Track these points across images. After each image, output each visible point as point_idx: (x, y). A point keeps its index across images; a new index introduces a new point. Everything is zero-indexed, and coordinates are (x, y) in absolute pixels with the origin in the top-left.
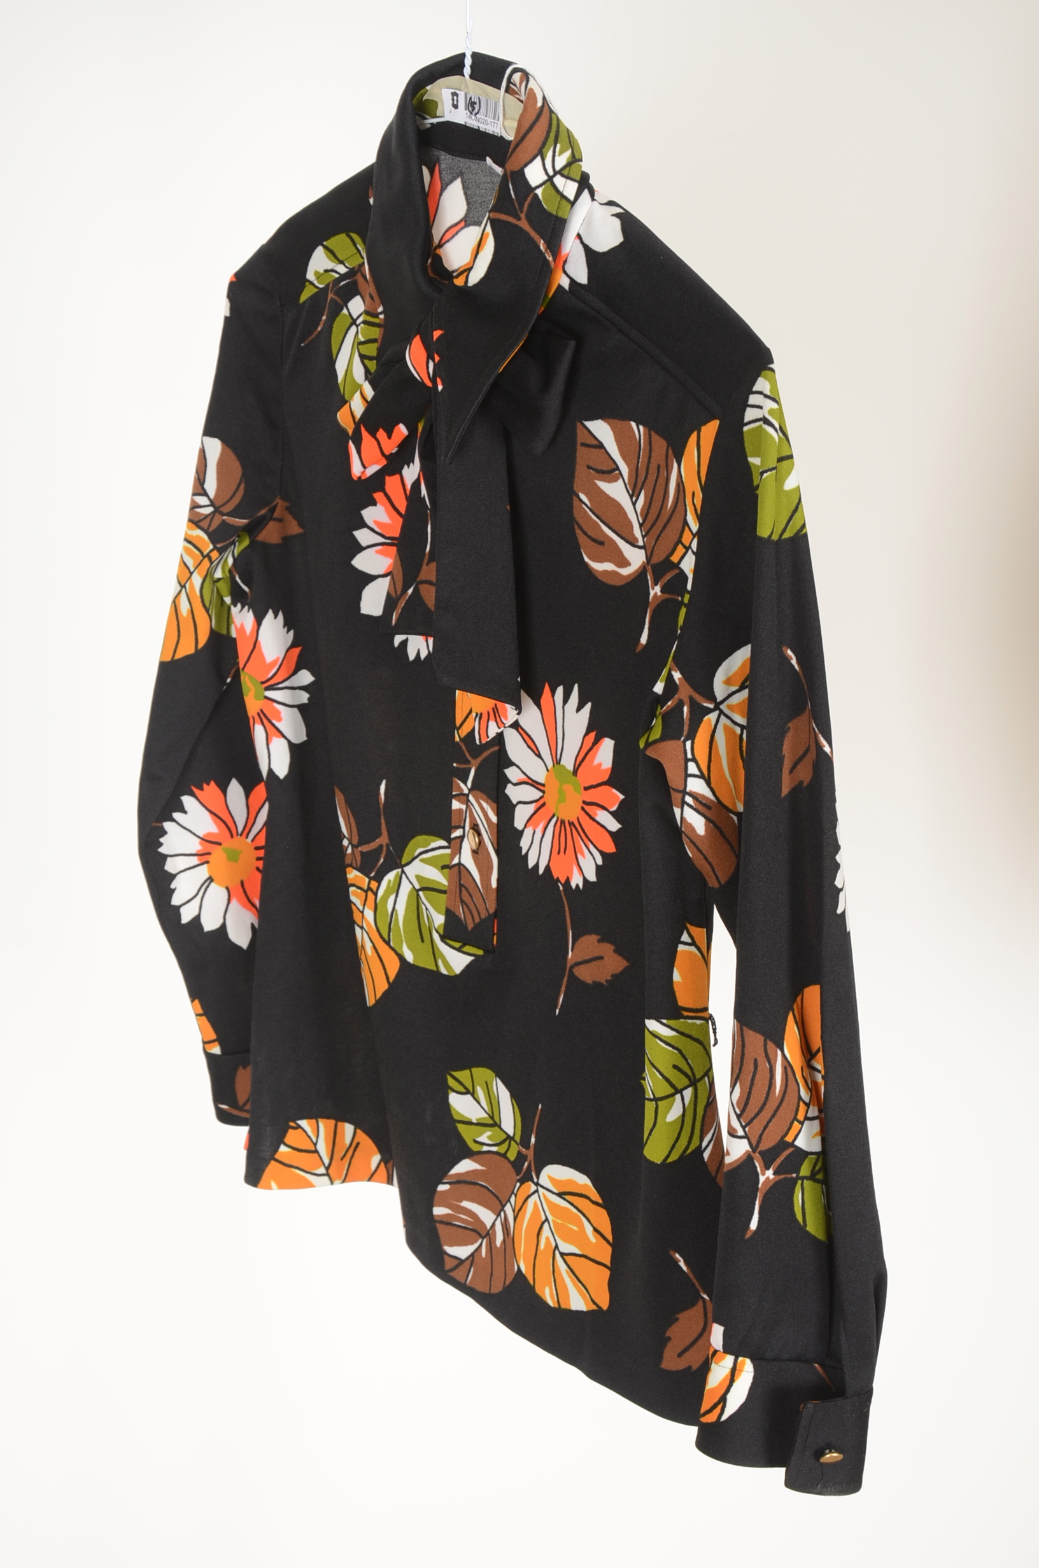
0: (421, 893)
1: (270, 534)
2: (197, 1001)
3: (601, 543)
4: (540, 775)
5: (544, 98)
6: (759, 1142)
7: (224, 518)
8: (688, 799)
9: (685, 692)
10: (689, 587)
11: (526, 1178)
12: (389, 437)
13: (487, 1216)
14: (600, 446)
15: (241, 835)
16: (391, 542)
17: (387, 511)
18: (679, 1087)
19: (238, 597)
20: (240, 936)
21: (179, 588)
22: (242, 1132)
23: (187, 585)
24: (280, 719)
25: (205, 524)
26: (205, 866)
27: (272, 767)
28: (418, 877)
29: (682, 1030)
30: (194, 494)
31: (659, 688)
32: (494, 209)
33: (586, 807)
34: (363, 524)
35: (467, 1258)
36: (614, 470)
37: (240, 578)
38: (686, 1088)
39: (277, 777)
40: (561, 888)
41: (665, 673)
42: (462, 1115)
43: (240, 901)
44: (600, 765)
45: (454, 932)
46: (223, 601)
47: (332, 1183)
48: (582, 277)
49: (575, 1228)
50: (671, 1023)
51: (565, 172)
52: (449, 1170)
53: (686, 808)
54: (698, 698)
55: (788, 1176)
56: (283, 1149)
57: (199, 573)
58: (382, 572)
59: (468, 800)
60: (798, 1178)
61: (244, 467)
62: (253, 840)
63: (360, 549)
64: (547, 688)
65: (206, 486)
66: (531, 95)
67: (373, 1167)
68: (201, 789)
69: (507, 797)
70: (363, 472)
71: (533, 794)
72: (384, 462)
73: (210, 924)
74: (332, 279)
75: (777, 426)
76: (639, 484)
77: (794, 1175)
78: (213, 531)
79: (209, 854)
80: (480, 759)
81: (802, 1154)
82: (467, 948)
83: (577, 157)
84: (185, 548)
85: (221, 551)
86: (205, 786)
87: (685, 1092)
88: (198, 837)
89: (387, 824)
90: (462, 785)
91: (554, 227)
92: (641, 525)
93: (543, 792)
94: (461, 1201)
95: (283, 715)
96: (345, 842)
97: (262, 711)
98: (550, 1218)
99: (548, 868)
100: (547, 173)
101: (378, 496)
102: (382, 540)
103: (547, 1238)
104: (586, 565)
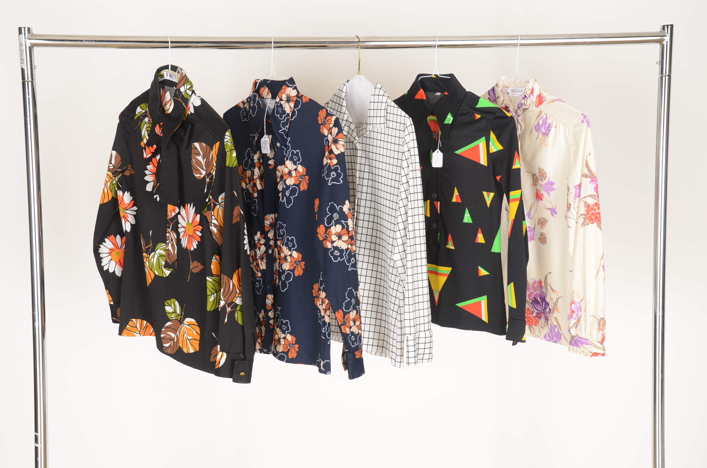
0: (159, 257)
1: (127, 173)
2: (107, 290)
3: (197, 170)
4: (185, 225)
5: (185, 74)
6: (227, 301)
7: (116, 169)
8: (212, 224)
9: (212, 201)
10: (214, 178)
11: (182, 323)
12: (152, 148)
13: (173, 335)
14: (197, 148)
15: (120, 248)
16: (154, 174)
17: (153, 166)
18: (213, 293)
19: (119, 188)
20: (118, 273)
21: (105, 186)
22: (118, 325)
23: (107, 185)
24: (128, 218)
25: (111, 171)
26: (110, 256)
27: (126, 229)
28: (159, 254)
29: (213, 279)
30: (109, 164)
31: (207, 200)
32: (174, 97)
33: (194, 231)
34: (147, 169)
35: (168, 347)
36: (199, 154)
37: (119, 183)
38: (215, 293)
39: (127, 232)
40: (189, 251)
41: (208, 197)
42: (168, 311)
43: (119, 265)
44: (197, 221)
45: (167, 266)
46: (115, 190)
47: (141, 336)
48: (193, 112)
49: (191, 333)
50: (211, 277)
51: (189, 89)
52: (165, 325)
53: (212, 226)
54: (215, 202)
55: (234, 310)
56: (128, 326)
57: (109, 182)
58: (151, 181)
59: (170, 233)
60: (236, 310)
61: (121, 158)
62: (123, 250)
63: (146, 175)
64: (186, 204)
65: (112, 162)
66: (182, 73)
67: (151, 332)
68: (110, 237)
69: (179, 231)
70: (147, 156)
71: (183, 230)
72: (151, 154)
73: (111, 271)
74: (141, 114)
75: (230, 142)
76: (204, 157)
77: (235, 310)
78: (113, 172)
79: (111, 253)
80: (173, 223)
81: (237, 305)
82: (170, 269)
83: (192, 86)
84: (107, 177)
85: (115, 177)
86: (111, 236)
87: (214, 294)
88: (109, 249)
89: (152, 241)
90: (169, 230)
91: (186, 101)
92: (205, 165)
93: (185, 229)
94: (167, 332)
95: (129, 217)
96: (143, 247)
97: (124, 215)
98: (186, 331)
99: (186, 247)
100: (185, 89)
101: (151, 163)
102: (151, 173)
103: (186, 337)
104: (194, 175)
